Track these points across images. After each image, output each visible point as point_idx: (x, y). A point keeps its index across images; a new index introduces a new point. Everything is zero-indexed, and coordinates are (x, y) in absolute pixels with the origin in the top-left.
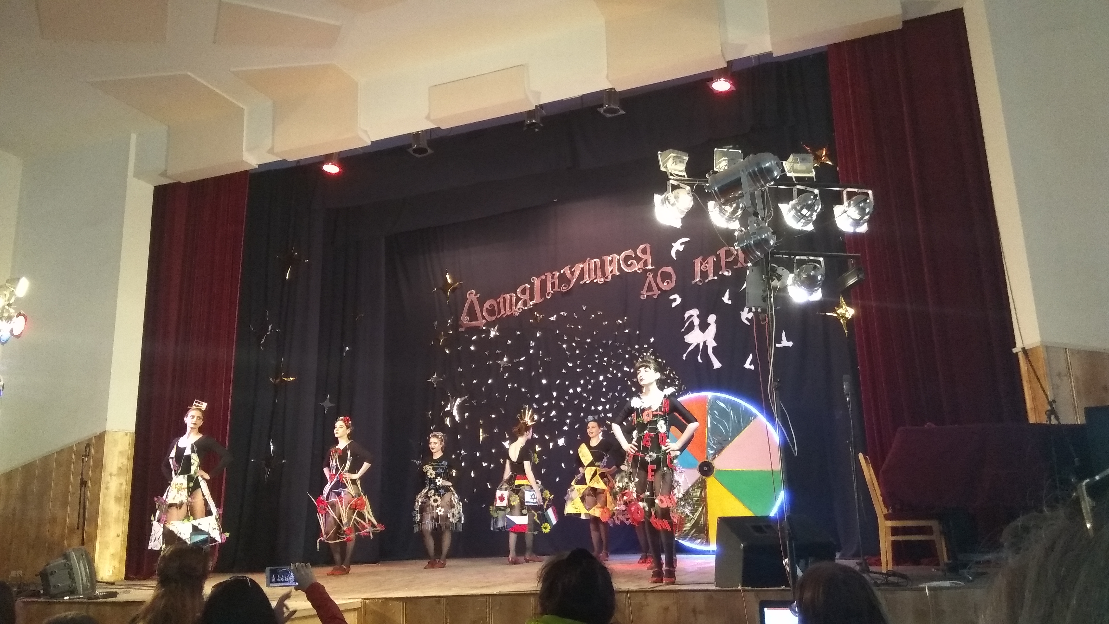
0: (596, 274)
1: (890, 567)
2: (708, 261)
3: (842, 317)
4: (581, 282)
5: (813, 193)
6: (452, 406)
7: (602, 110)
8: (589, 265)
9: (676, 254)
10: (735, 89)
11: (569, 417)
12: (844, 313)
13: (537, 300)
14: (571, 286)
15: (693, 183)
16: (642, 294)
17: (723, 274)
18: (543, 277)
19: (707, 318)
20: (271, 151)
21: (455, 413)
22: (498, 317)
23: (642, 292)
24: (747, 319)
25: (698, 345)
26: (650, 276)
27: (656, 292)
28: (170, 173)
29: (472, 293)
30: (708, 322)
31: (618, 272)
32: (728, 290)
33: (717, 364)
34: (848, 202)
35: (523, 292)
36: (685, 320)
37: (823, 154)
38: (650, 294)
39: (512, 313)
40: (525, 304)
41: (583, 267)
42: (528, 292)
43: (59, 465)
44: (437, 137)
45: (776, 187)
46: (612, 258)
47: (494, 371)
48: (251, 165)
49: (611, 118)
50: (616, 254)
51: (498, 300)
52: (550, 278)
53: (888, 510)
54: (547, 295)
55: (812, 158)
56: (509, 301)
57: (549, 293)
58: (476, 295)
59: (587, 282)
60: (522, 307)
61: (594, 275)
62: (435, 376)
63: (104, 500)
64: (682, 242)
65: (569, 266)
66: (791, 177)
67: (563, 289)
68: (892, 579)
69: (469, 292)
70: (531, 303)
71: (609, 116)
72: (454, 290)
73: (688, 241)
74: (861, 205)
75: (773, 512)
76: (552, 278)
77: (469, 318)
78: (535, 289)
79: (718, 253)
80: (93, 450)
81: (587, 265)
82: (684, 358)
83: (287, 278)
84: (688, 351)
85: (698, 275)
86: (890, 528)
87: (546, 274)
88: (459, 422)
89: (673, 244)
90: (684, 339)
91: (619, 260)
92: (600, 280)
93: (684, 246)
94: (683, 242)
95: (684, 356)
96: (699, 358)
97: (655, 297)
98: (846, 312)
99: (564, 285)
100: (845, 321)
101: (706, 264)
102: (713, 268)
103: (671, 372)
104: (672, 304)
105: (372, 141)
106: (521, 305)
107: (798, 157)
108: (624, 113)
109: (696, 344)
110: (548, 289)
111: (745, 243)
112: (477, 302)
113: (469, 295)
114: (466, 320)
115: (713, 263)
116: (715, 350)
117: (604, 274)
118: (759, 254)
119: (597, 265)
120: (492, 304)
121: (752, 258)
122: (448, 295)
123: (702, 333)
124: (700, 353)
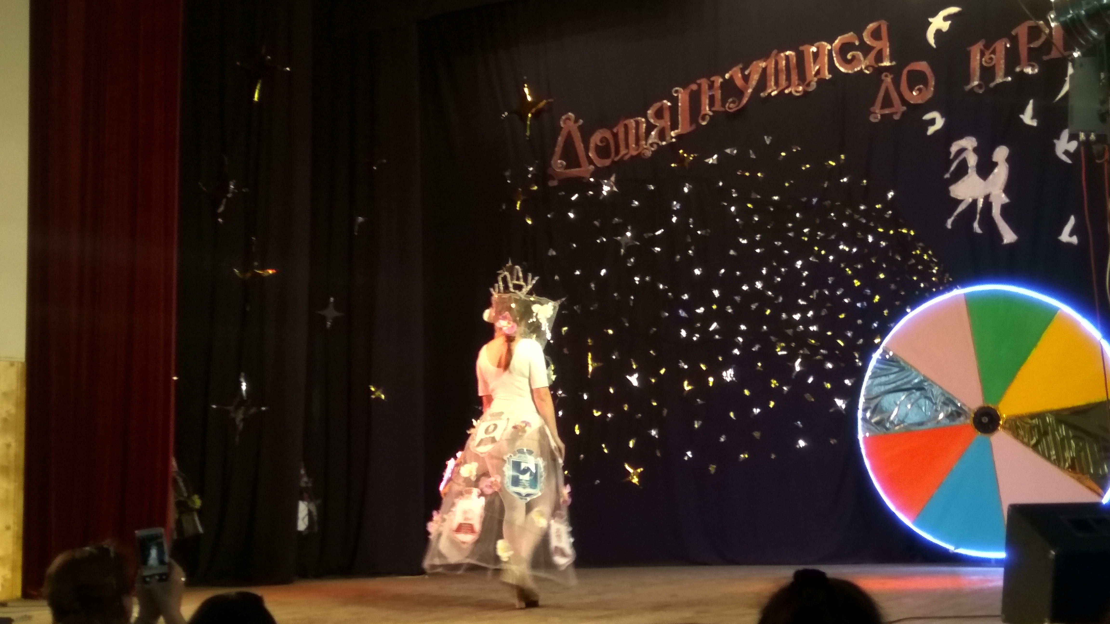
2: (995, 48)
4: (762, 95)
8: (777, 63)
11: (742, 333)
13: (684, 127)
14: (745, 101)
16: (871, 113)
17: (1022, 72)
18: (694, 87)
22: (617, 159)
23: (872, 109)
24: (1066, 153)
25: (975, 202)
26: (888, 79)
27: (898, 110)
29: (570, 119)
31: (829, 73)
32: (1031, 102)
35: (659, 114)
36: (952, 156)
38: (887, 111)
39: (640, 152)
40: (662, 135)
41: (766, 67)
42: (667, 115)
46: (818, 48)
47: (610, 254)
50: (826, 41)
51: (615, 130)
52: (707, 88)
54: (701, 119)
56: (634, 131)
57: (705, 115)
58: (576, 121)
59: (773, 94)
60: (656, 141)
61: (786, 81)
65: (741, 66)
67: (729, 108)
69: (564, 117)
70: (673, 134)
72: (537, 115)
76: (709, 89)
77: (564, 163)
78: (680, 109)
79: (1013, 33)
81: (773, 63)
83: (256, 99)
84: (956, 213)
85: (975, 75)
87: (698, 81)
90: (948, 192)
91: (829, 52)
92: (798, 90)
96: (976, 225)
97: (896, 117)
99: (730, 100)
102: (1002, 62)
103: (924, 251)
104: (927, 130)
106: (655, 138)
109: (970, 200)
110: (702, 108)
111: (1070, 13)
112: (579, 134)
113: (565, 123)
114: (560, 166)
115: (1004, 52)
116: (1005, 210)
117: (802, 78)
118: (1095, 33)
119: (791, 63)
120: (605, 138)
121: (1082, 42)
122: (528, 123)
123: (981, 181)
124: (978, 216)
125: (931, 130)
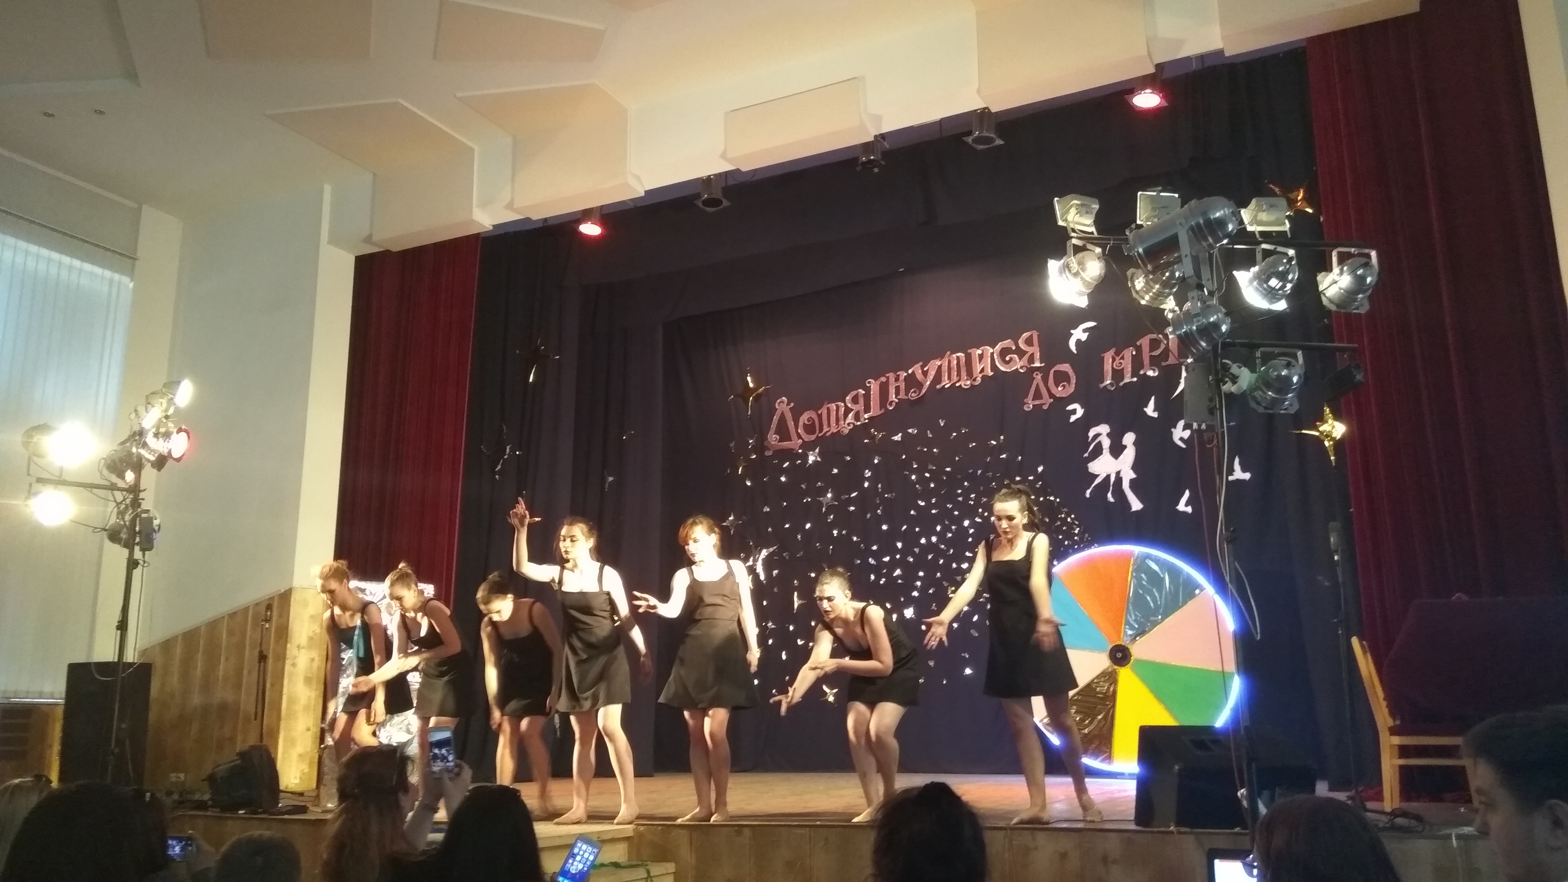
0: (959, 374)
1: (1397, 804)
2: (1123, 355)
3: (1327, 436)
4: (938, 387)
5: (1287, 254)
6: (755, 561)
7: (970, 140)
8: (949, 362)
9: (1076, 345)
10: (1166, 104)
11: (919, 578)
12: (1329, 431)
13: (875, 411)
14: (924, 391)
15: (1105, 242)
16: (1025, 403)
17: (1145, 373)
18: (883, 379)
19: (1122, 439)
20: (510, 206)
21: (760, 569)
22: (820, 435)
23: (1025, 400)
24: (1181, 439)
25: (1108, 477)
26: (1038, 377)
27: (1047, 401)
28: (376, 238)
29: (783, 402)
30: (1124, 443)
31: (992, 371)
32: (1153, 398)
33: (1136, 505)
34: (1340, 267)
35: (855, 400)
36: (1090, 440)
37: (1299, 198)
38: (1037, 402)
39: (840, 430)
40: (857, 417)
41: (941, 365)
42: (861, 401)
43: (231, 633)
44: (735, 182)
45: (1231, 246)
46: (983, 351)
47: (813, 511)
48: (484, 227)
49: (982, 150)
50: (989, 346)
51: (820, 412)
52: (894, 380)
53: (1394, 720)
54: (889, 404)
55: (1283, 202)
56: (835, 413)
57: (892, 402)
58: (788, 404)
59: (946, 386)
60: (852, 421)
61: (957, 376)
62: (731, 518)
63: (290, 681)
64: (1085, 328)
65: (921, 364)
66: (1253, 233)
67: (911, 397)
68: (1399, 821)
69: (779, 401)
70: (866, 416)
71: (981, 147)
72: (757, 398)
73: (1095, 326)
74: (1358, 273)
75: (1221, 720)
76: (896, 381)
77: (778, 437)
78: (872, 396)
79: (1138, 343)
80: (275, 613)
81: (947, 362)
82: (1088, 495)
83: (531, 380)
84: (1093, 485)
85: (1107, 375)
86: (1396, 749)
87: (887, 375)
88: (764, 582)
89: (1072, 331)
90: (1087, 468)
91: (992, 354)
92: (965, 383)
93: (1088, 333)
94: (1087, 328)
95: (1088, 494)
96: (1109, 495)
97: (1045, 407)
98: (1333, 429)
99: (913, 390)
100: (1331, 443)
101: (1120, 359)
102: (1130, 366)
103: (1068, 515)
104: (1070, 418)
105: (647, 189)
106: (852, 419)
107: (1263, 203)
108: (1002, 142)
109: (1105, 475)
110: (890, 396)
111: (1184, 329)
112: (790, 414)
113: (779, 403)
114: (775, 439)
115: (1130, 358)
116: (1133, 484)
117: (970, 374)
118: (1204, 344)
119: (961, 363)
120: (811, 417)
121: (1194, 351)
122: (750, 404)
123: (1113, 459)
124: (1111, 488)
125: (1073, 418)
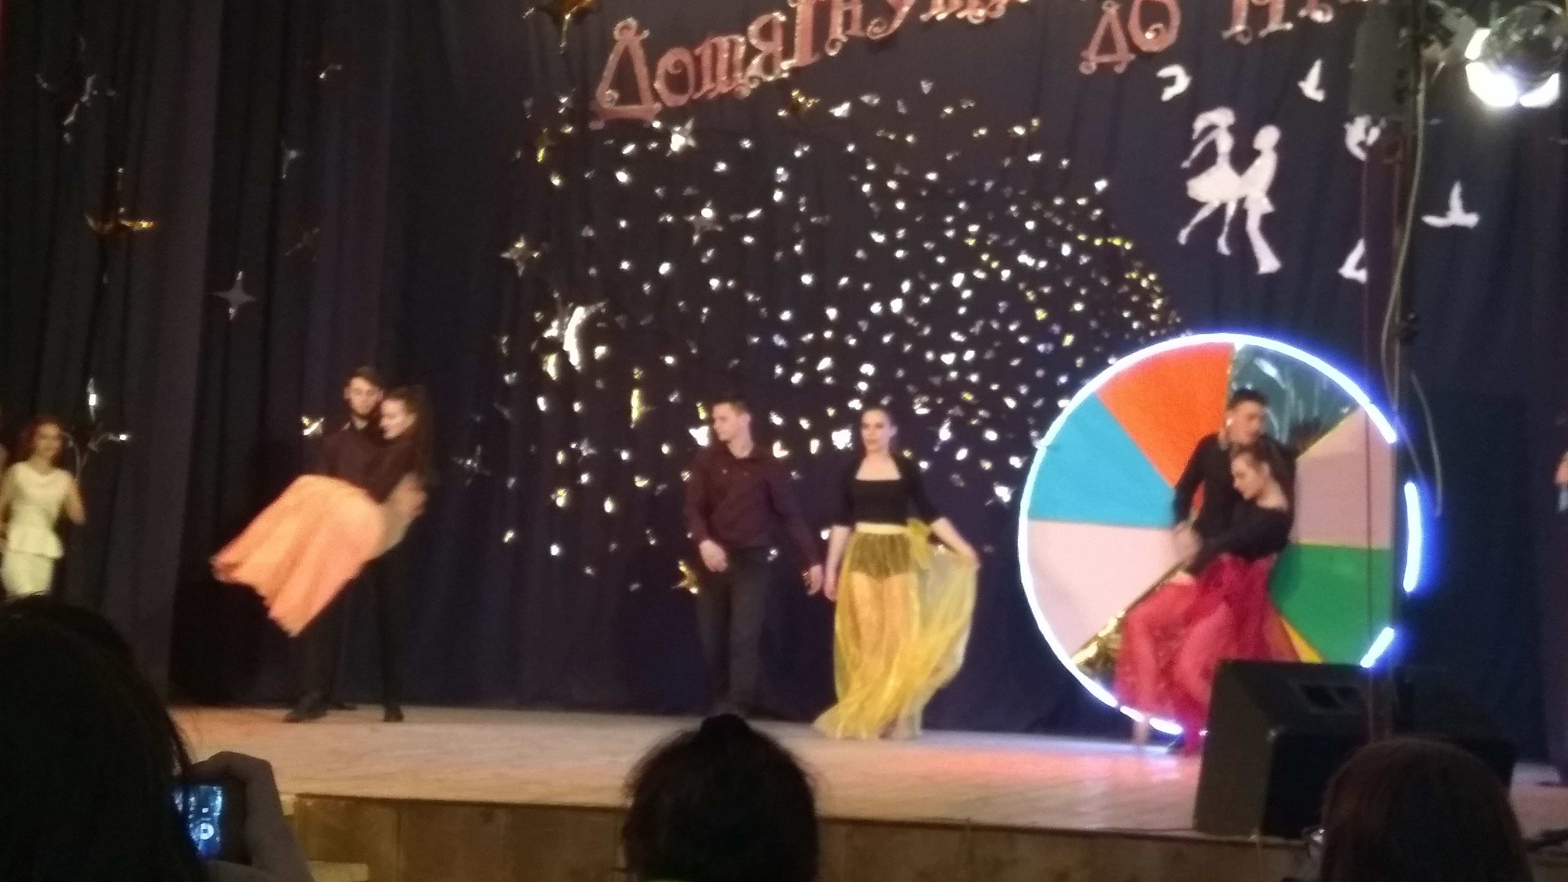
4: (924, 17)
6: (563, 327)
11: (865, 378)
13: (802, 56)
14: (897, 23)
16: (1083, 59)
17: (1308, 16)
21: (570, 344)
22: (695, 96)
23: (1084, 54)
24: (1361, 145)
26: (1112, 10)
27: (1122, 58)
29: (629, 28)
35: (766, 33)
38: (1106, 59)
39: (733, 89)
40: (768, 65)
42: (778, 35)
47: (676, 242)
51: (698, 51)
54: (830, 45)
56: (726, 56)
57: (835, 40)
58: (639, 32)
59: (941, 17)
60: (759, 73)
62: (520, 245)
67: (873, 33)
69: (620, 25)
70: (786, 65)
72: (580, 17)
76: (845, 2)
77: (616, 95)
78: (798, 28)
84: (1194, 222)
85: (1238, 15)
88: (579, 368)
90: (1185, 189)
92: (977, 14)
96: (1222, 242)
97: (1119, 69)
99: (875, 21)
103: (1144, 274)
106: (757, 69)
110: (832, 30)
112: (641, 52)
113: (621, 32)
114: (609, 99)
116: (1267, 222)
120: (681, 62)
122: (565, 28)
123: (1235, 175)
124: (1226, 229)
125: (1169, 94)
